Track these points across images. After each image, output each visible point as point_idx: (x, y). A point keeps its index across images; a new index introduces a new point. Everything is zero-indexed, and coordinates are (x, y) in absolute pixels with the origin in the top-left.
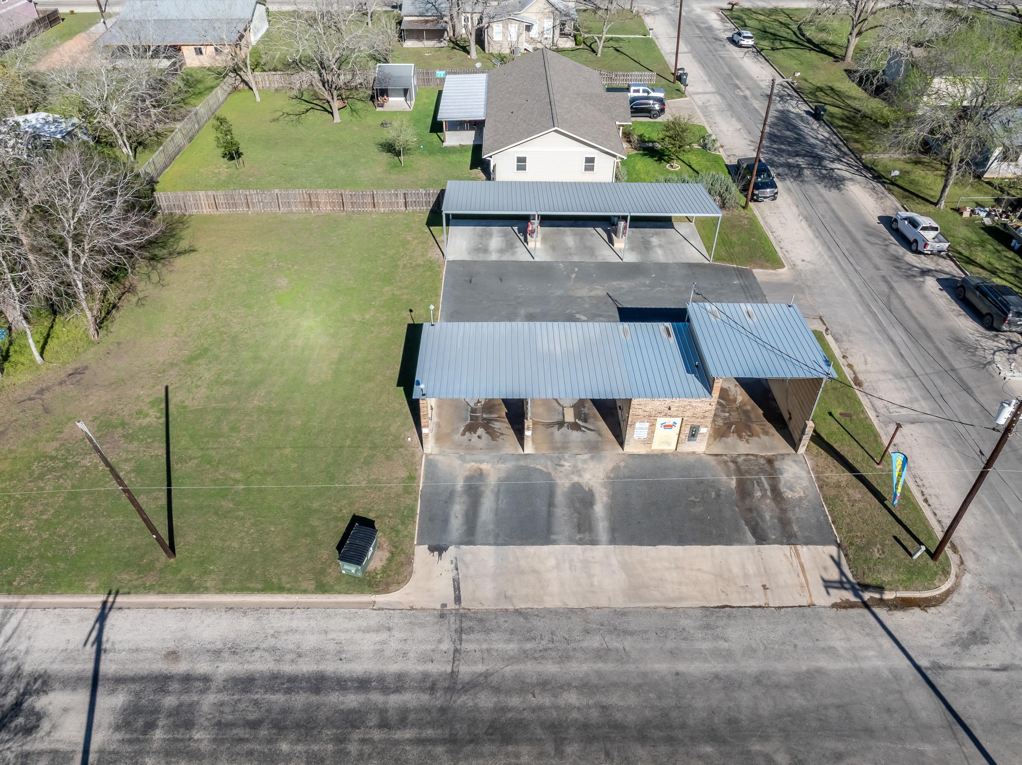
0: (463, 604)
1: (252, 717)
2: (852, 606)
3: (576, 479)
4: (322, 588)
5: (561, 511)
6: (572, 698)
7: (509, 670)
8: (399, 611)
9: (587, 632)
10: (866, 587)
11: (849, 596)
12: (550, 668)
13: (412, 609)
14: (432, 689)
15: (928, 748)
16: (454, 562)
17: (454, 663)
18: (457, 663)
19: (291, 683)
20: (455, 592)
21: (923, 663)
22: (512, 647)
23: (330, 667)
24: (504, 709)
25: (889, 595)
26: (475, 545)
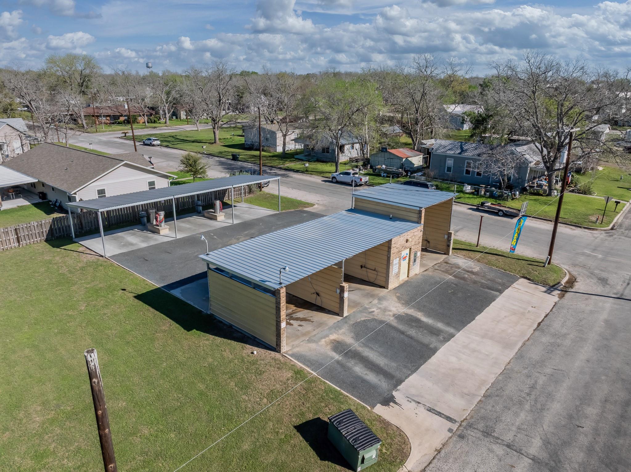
0: (459, 419)
2: (563, 294)
3: (391, 313)
7: (547, 427)
8: (435, 461)
9: (529, 376)
10: (555, 286)
11: (557, 292)
12: (557, 408)
13: (439, 451)
16: (410, 400)
17: (522, 454)
18: (523, 452)
20: (441, 416)
22: (524, 415)
24: (591, 450)
25: (563, 284)
26: (404, 381)
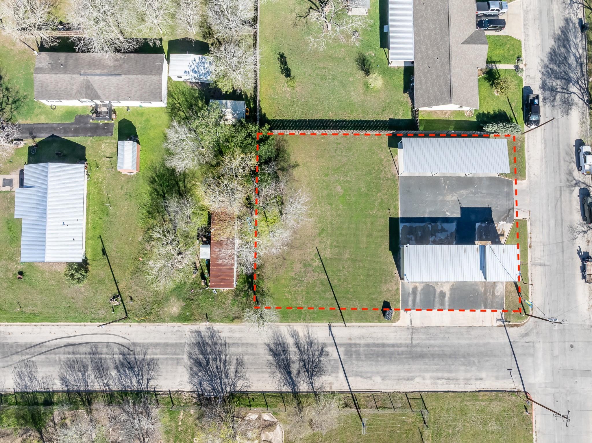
0: (413, 325)
1: (371, 353)
2: (502, 326)
3: (441, 289)
4: (380, 321)
5: (437, 300)
6: (436, 349)
7: (424, 342)
8: (398, 327)
9: (441, 333)
10: (506, 321)
11: (501, 323)
12: (432, 342)
13: (401, 326)
14: (408, 347)
15: (505, 359)
16: (410, 314)
17: (411, 340)
19: (377, 345)
20: (411, 322)
21: (511, 341)
22: (424, 337)
23: (385, 342)
24: (423, 351)
25: (511, 323)
26: (415, 310)
